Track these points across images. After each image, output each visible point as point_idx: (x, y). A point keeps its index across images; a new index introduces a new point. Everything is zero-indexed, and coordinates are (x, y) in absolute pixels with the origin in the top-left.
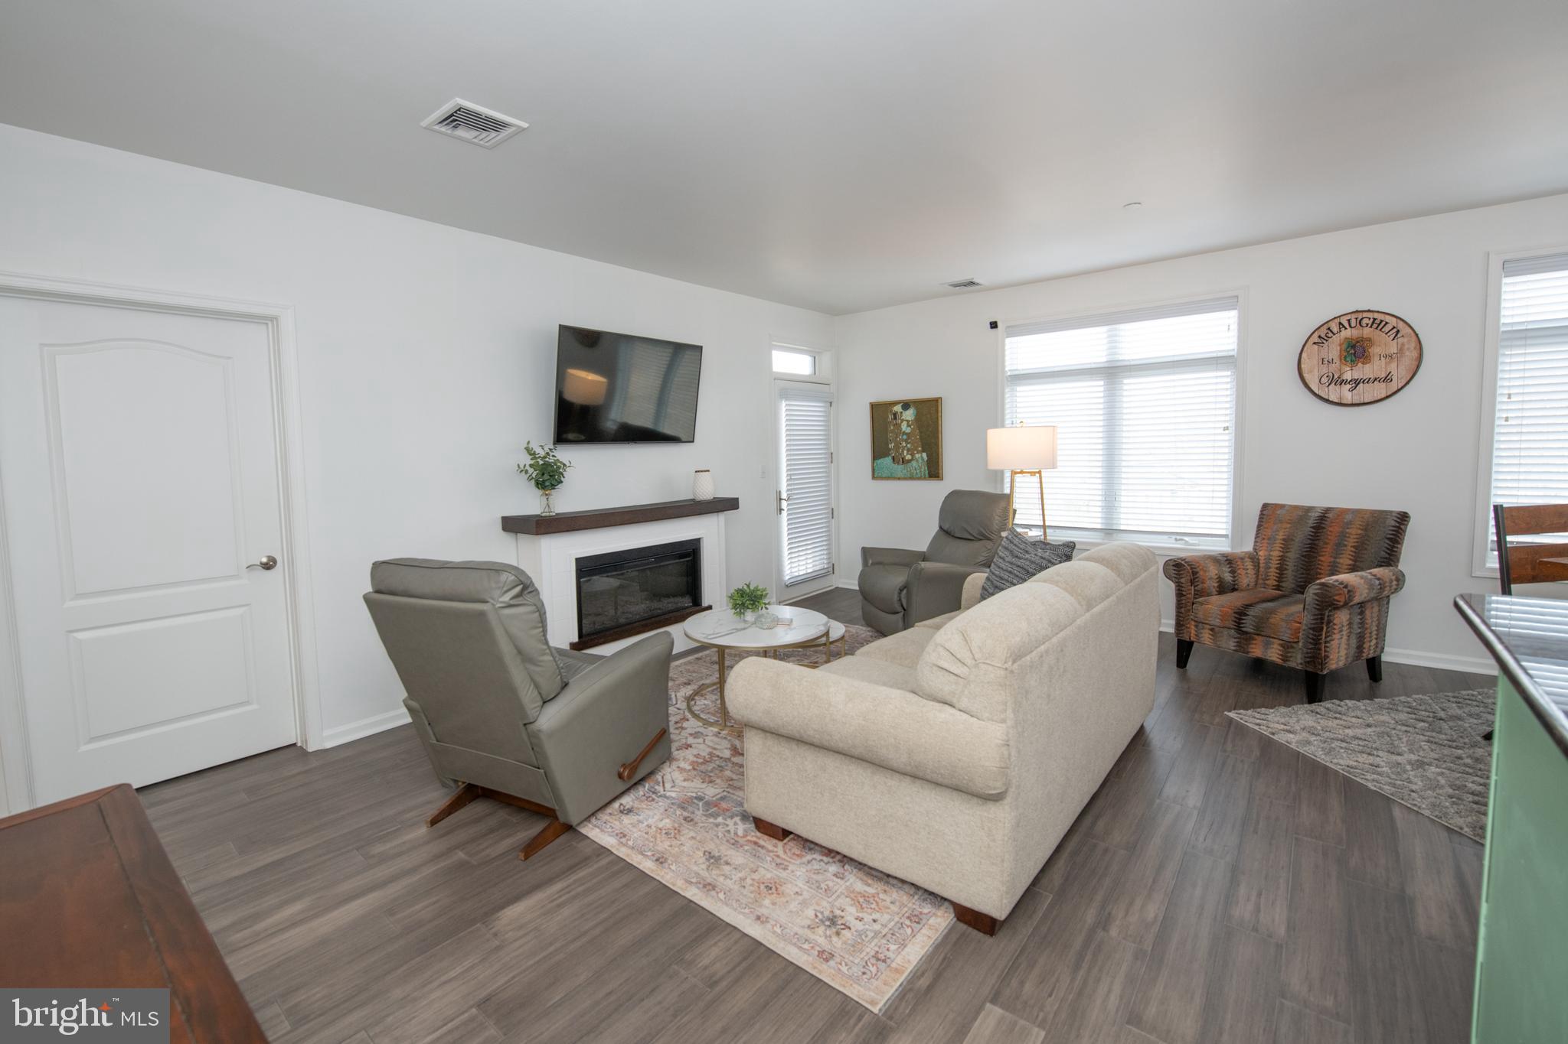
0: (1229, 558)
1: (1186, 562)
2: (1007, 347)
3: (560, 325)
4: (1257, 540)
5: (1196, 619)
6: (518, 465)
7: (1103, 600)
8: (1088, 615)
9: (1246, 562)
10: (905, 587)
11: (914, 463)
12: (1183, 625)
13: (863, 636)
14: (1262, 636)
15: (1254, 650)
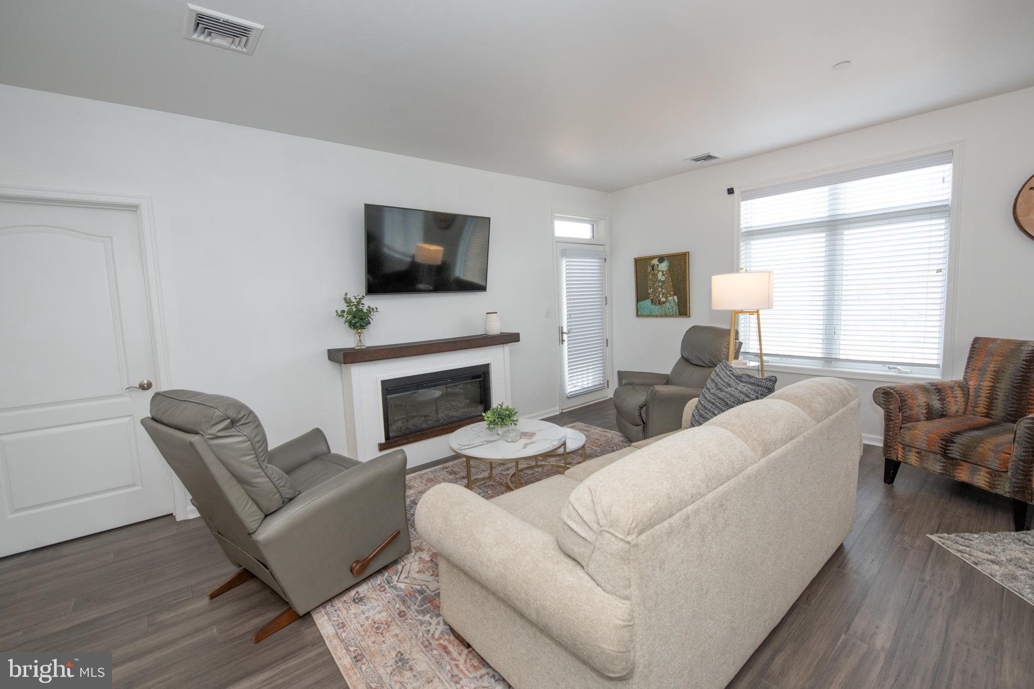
0: (938, 387)
1: (894, 391)
2: (742, 209)
3: (365, 204)
4: (968, 370)
5: (903, 442)
6: (337, 311)
7: (785, 442)
8: (763, 461)
9: (956, 390)
10: (644, 405)
11: (668, 304)
12: (890, 447)
13: (616, 440)
14: (969, 463)
15: (960, 475)
